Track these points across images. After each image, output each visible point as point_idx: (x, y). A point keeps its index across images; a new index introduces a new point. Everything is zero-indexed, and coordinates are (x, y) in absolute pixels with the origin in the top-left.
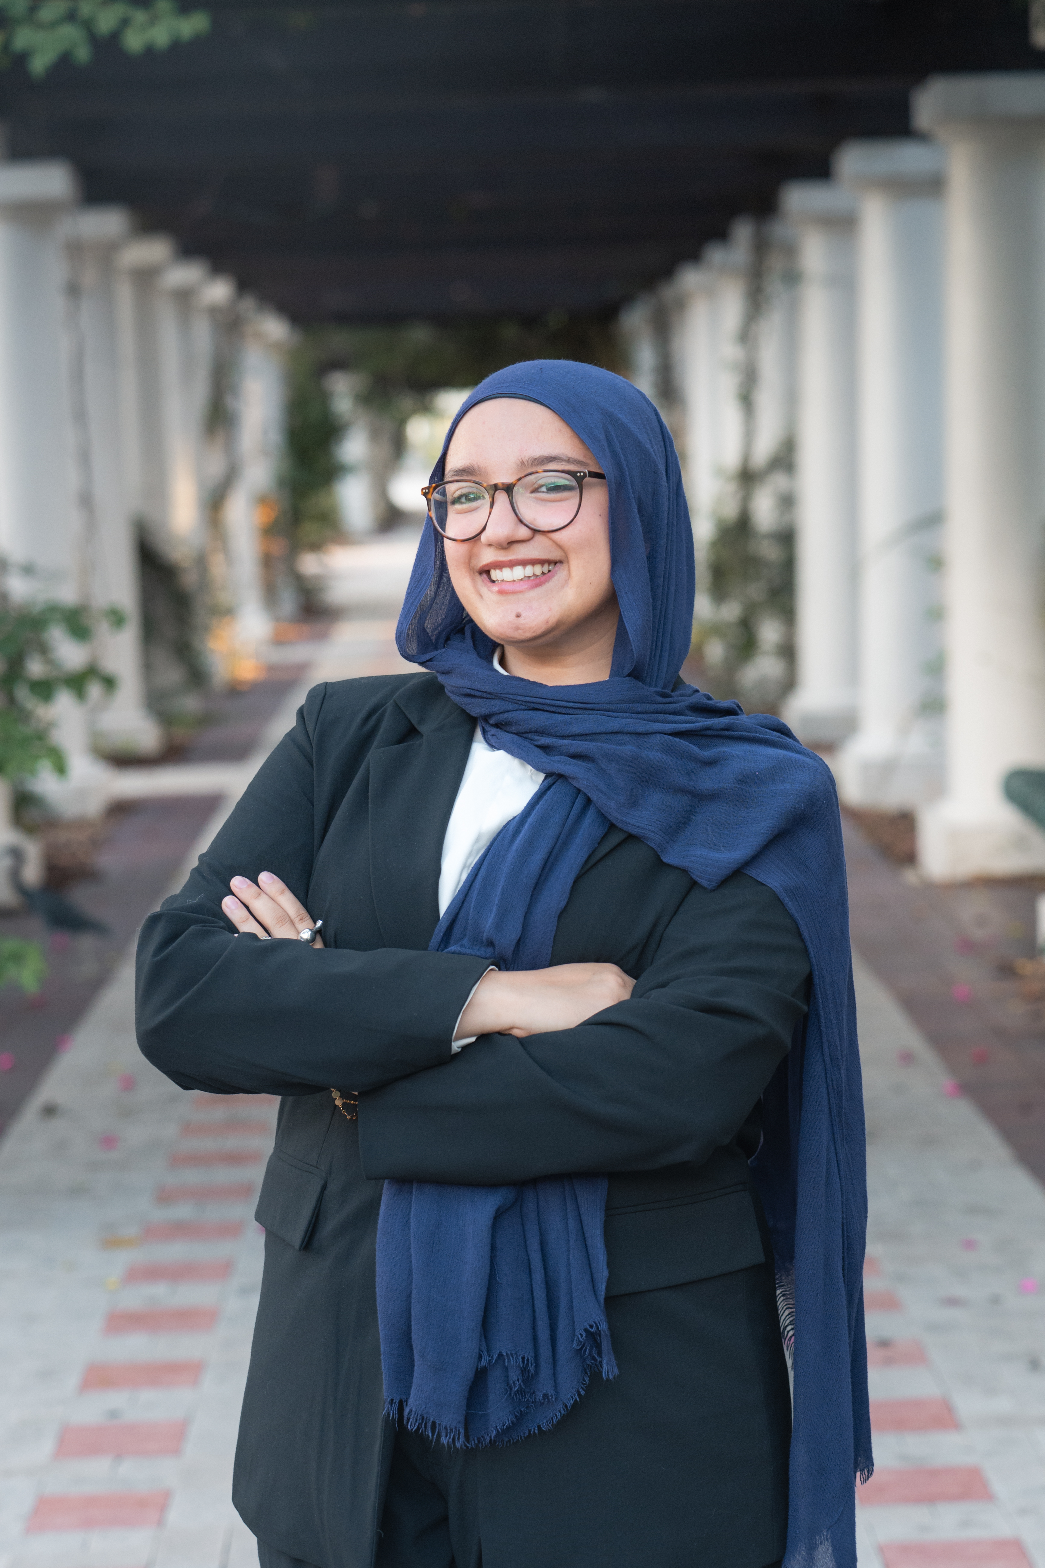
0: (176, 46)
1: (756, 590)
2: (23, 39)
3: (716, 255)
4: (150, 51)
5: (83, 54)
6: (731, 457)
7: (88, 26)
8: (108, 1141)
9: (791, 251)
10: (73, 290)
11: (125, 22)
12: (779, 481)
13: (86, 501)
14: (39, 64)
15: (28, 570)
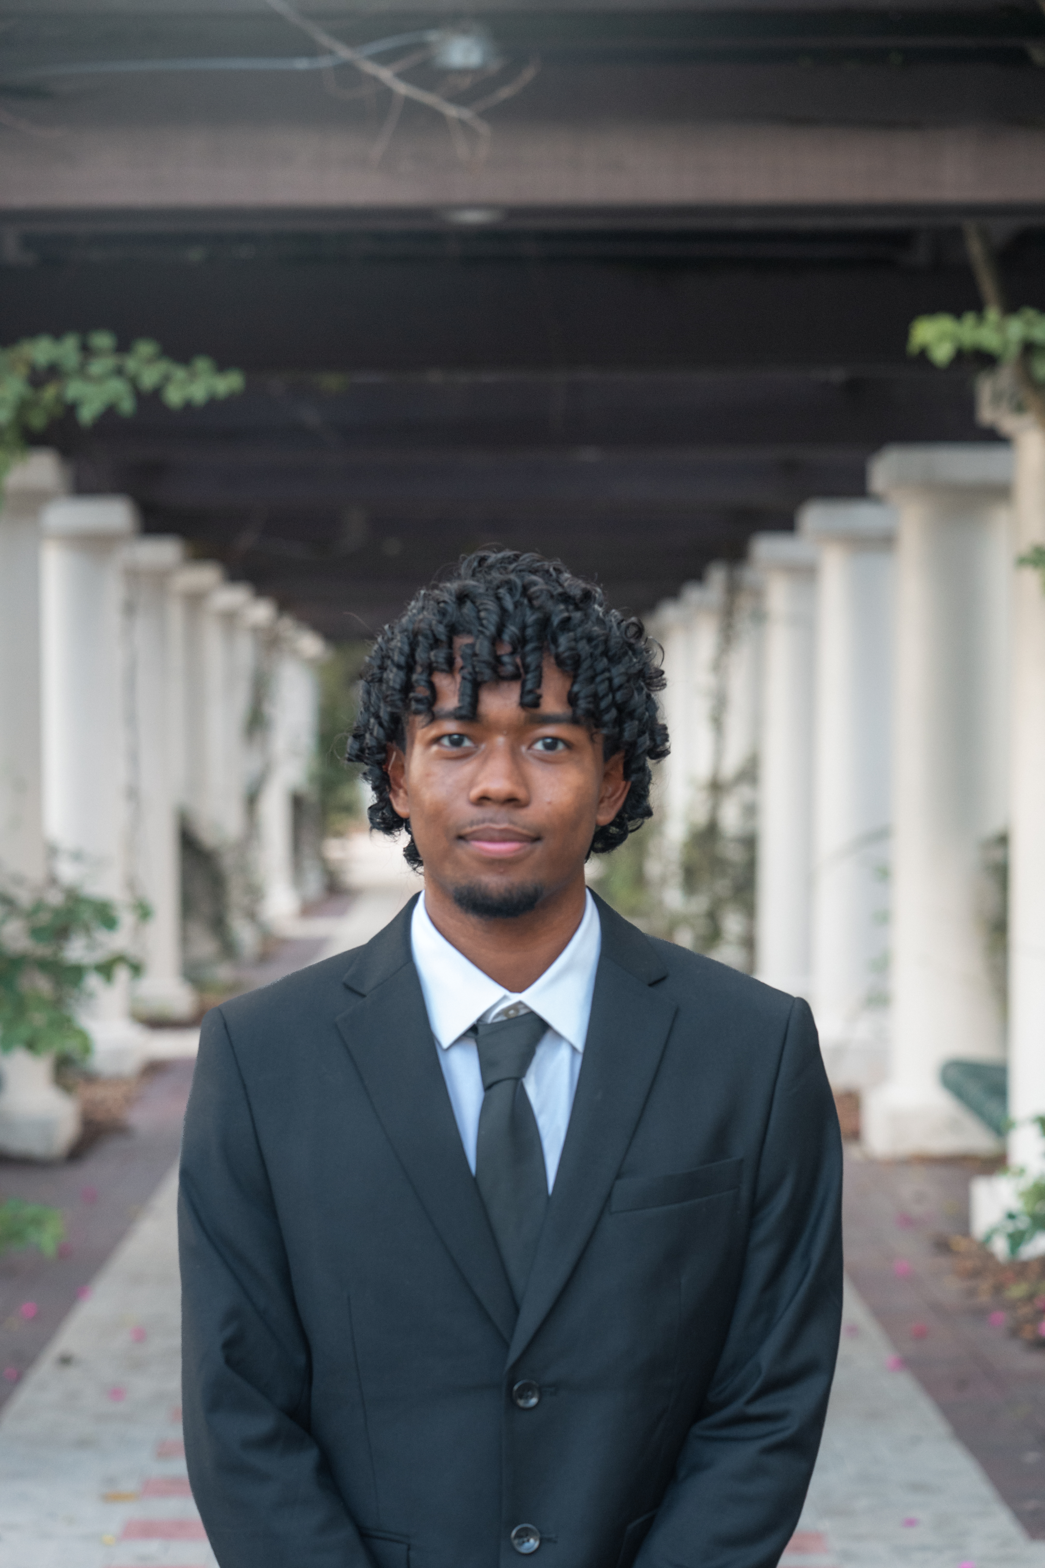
0: (213, 403)
1: (723, 886)
2: (74, 389)
3: (693, 595)
4: (188, 406)
5: (127, 406)
6: (703, 769)
7: (134, 382)
8: (116, 1393)
9: (759, 594)
10: (129, 609)
11: (166, 379)
12: (744, 792)
13: (133, 794)
14: (87, 414)
15: (77, 856)
